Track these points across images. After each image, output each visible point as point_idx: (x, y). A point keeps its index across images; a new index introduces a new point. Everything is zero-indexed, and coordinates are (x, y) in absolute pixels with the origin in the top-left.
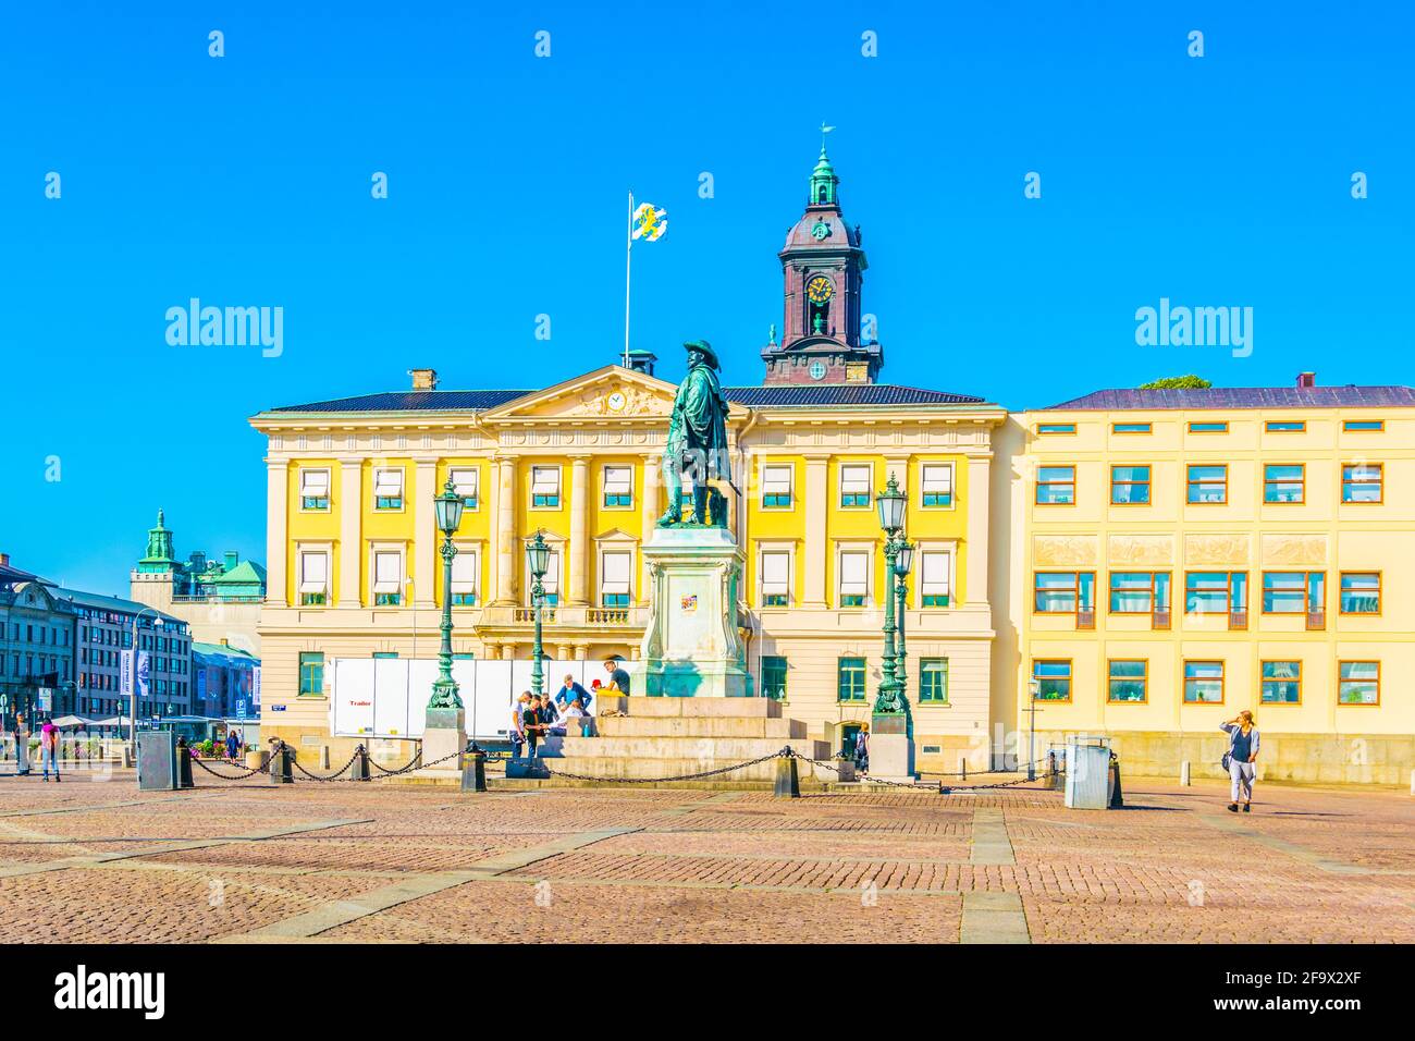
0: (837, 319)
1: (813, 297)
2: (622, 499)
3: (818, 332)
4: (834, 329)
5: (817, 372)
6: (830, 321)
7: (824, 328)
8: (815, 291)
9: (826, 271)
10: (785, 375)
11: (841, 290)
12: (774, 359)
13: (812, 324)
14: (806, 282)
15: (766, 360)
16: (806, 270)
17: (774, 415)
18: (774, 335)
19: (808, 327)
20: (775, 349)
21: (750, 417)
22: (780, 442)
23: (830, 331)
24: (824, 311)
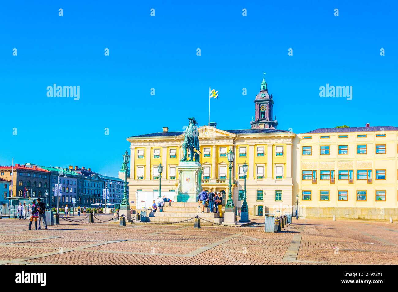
0: (267, 115)
1: (262, 110)
3: (263, 118)
4: (266, 117)
5: (262, 127)
6: (265, 115)
7: (264, 117)
8: (262, 109)
9: (264, 104)
10: (255, 127)
11: (268, 108)
12: (253, 124)
13: (261, 116)
14: (260, 107)
15: (251, 124)
16: (260, 104)
17: (242, 136)
18: (253, 119)
19: (260, 117)
20: (253, 122)
21: (236, 136)
22: (244, 142)
23: (265, 118)
24: (264, 113)
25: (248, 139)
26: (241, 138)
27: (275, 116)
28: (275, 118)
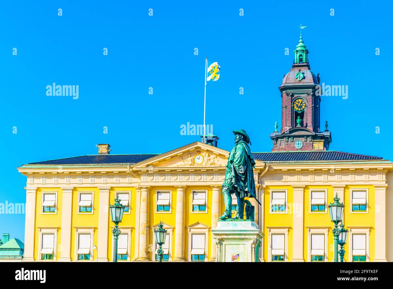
0: (308, 119)
1: (296, 108)
2: (202, 207)
3: (299, 125)
4: (307, 124)
5: (298, 145)
6: (305, 120)
7: (302, 123)
8: (297, 105)
9: (302, 95)
10: (282, 147)
11: (310, 105)
12: (276, 139)
13: (296, 121)
14: (293, 101)
15: (273, 139)
16: (292, 95)
17: (277, 166)
18: (277, 127)
19: (294, 123)
20: (277, 134)
21: (265, 167)
22: (280, 179)
23: (305, 125)
24: (302, 115)
25: (291, 172)
26: (275, 170)
27: (327, 122)
28: (327, 126)
